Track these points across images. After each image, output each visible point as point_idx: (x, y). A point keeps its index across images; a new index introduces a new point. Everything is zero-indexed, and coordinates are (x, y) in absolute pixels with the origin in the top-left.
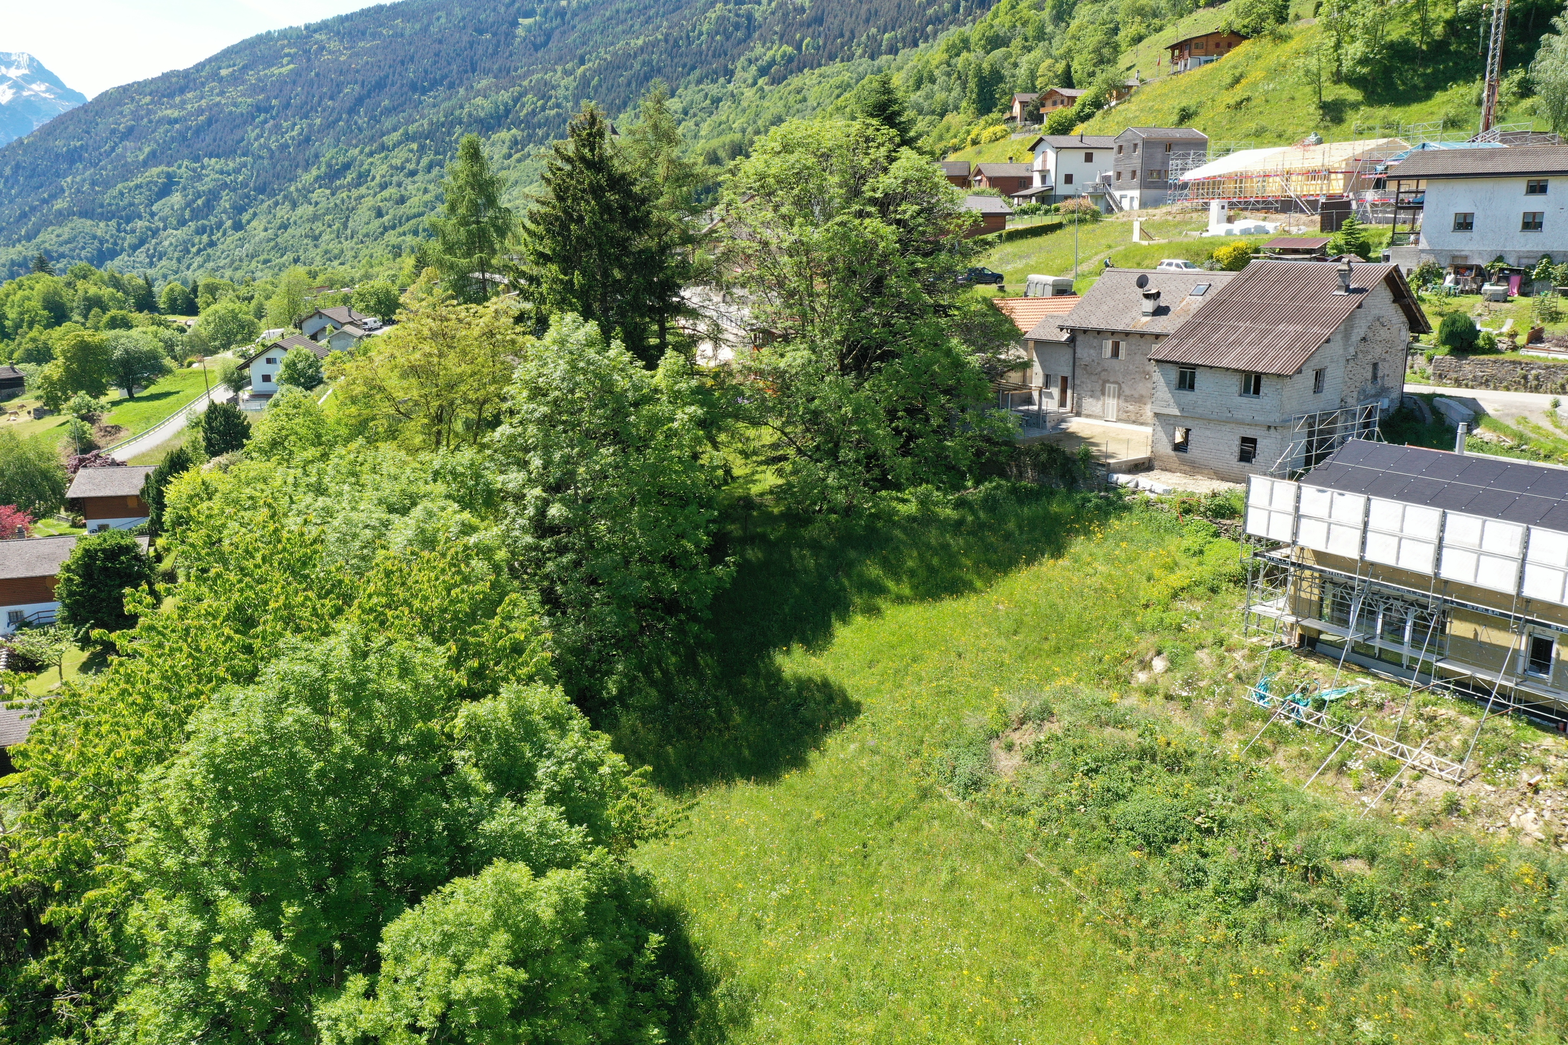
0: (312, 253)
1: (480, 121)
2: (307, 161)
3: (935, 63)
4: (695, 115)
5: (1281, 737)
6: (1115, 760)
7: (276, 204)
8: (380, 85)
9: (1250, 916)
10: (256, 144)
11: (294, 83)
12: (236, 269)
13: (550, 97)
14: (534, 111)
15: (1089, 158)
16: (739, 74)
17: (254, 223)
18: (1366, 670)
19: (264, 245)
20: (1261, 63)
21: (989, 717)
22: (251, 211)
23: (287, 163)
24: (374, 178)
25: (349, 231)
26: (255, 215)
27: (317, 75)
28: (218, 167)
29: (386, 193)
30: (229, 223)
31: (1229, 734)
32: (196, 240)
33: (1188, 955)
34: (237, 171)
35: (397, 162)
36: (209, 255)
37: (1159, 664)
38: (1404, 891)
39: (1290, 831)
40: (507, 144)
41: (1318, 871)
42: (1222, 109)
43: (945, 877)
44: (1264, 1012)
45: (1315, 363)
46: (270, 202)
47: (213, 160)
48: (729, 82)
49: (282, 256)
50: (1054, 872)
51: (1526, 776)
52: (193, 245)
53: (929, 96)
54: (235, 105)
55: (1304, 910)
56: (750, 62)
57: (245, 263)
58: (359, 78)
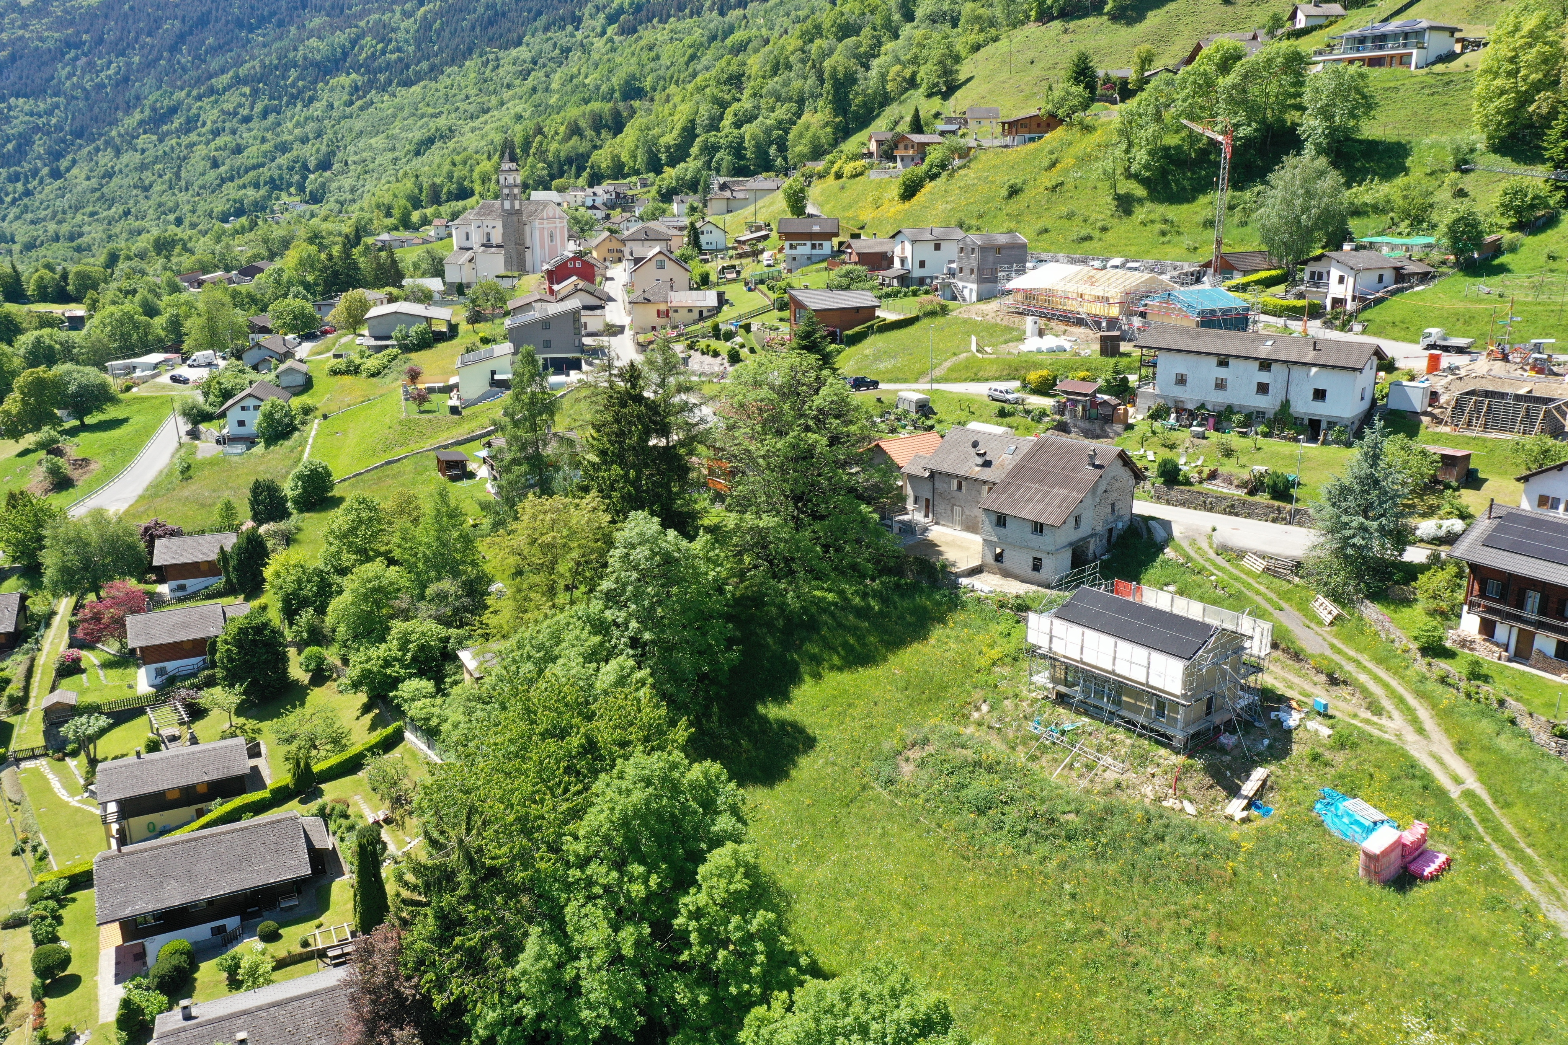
0: (144, 205)
1: (316, 65)
2: (128, 103)
3: (790, 48)
4: (544, 66)
5: (1044, 749)
6: (961, 768)
7: (98, 150)
8: (203, 21)
9: (1023, 842)
10: (68, 83)
11: (106, 16)
12: (60, 222)
13: (390, 41)
14: (373, 54)
15: (937, 247)
16: (587, 22)
17: (75, 171)
18: (1086, 714)
19: (88, 195)
20: (1072, 151)
21: (895, 742)
22: (69, 157)
23: (105, 105)
24: (204, 124)
25: (183, 183)
26: (74, 162)
27: (132, 8)
28: (27, 108)
29: (220, 141)
30: (45, 171)
31: (1020, 748)
32: (10, 189)
33: (995, 862)
34: (49, 113)
35: (230, 107)
36: (26, 206)
37: (985, 708)
38: (1089, 827)
39: (1043, 801)
40: (347, 89)
41: (1053, 820)
42: (1042, 189)
43: (879, 831)
44: (1026, 884)
45: (1075, 514)
46: (90, 148)
47: (21, 101)
48: (577, 29)
49: (109, 208)
50: (933, 826)
51: (1150, 770)
52: (7, 195)
53: (786, 84)
54: (41, 39)
55: (1047, 838)
56: (598, 9)
57: (69, 216)
58: (179, 12)
